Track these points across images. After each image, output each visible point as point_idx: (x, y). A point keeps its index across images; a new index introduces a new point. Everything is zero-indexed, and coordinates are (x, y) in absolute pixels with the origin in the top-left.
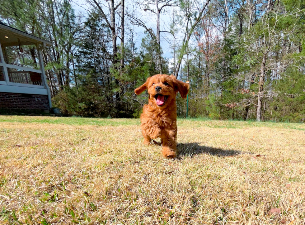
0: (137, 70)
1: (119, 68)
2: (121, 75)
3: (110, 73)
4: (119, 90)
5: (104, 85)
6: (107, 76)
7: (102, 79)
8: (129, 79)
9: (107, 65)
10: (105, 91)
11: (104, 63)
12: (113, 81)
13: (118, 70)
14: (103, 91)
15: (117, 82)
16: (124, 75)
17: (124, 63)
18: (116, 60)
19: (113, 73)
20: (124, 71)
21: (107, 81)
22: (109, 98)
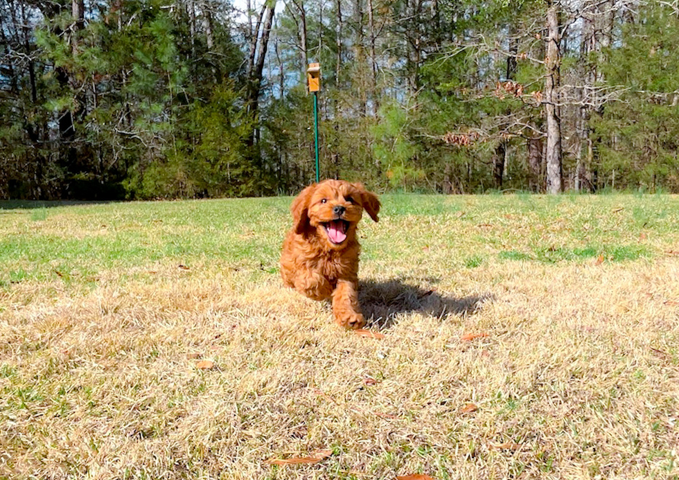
0: (129, 35)
1: (69, 32)
2: (75, 53)
3: (35, 47)
4: (69, 102)
5: (17, 89)
6: (26, 59)
7: (8, 68)
8: (105, 63)
9: (26, 22)
10: (21, 109)
11: (14, 16)
12: (48, 75)
13: (65, 38)
14: (14, 109)
15: (62, 76)
16: (87, 52)
17: (86, 13)
18: (57, 6)
19: (47, 47)
20: (86, 40)
21: (27, 75)
22: (35, 129)
